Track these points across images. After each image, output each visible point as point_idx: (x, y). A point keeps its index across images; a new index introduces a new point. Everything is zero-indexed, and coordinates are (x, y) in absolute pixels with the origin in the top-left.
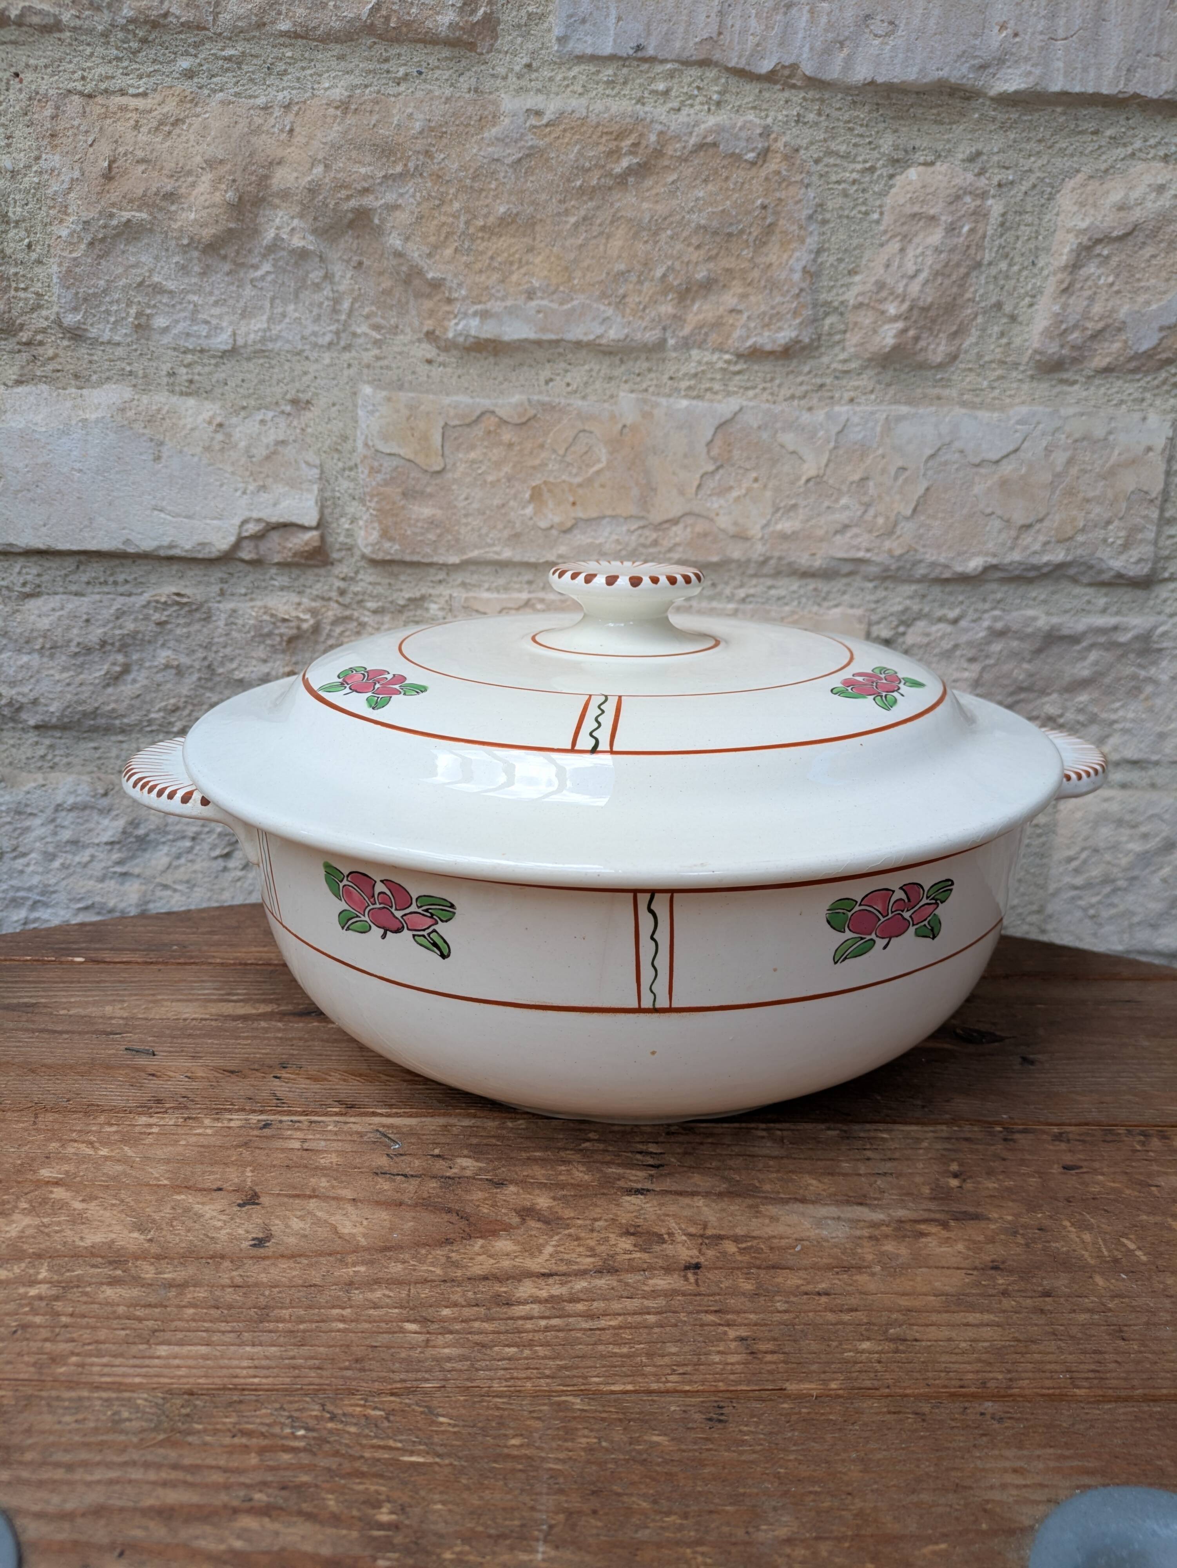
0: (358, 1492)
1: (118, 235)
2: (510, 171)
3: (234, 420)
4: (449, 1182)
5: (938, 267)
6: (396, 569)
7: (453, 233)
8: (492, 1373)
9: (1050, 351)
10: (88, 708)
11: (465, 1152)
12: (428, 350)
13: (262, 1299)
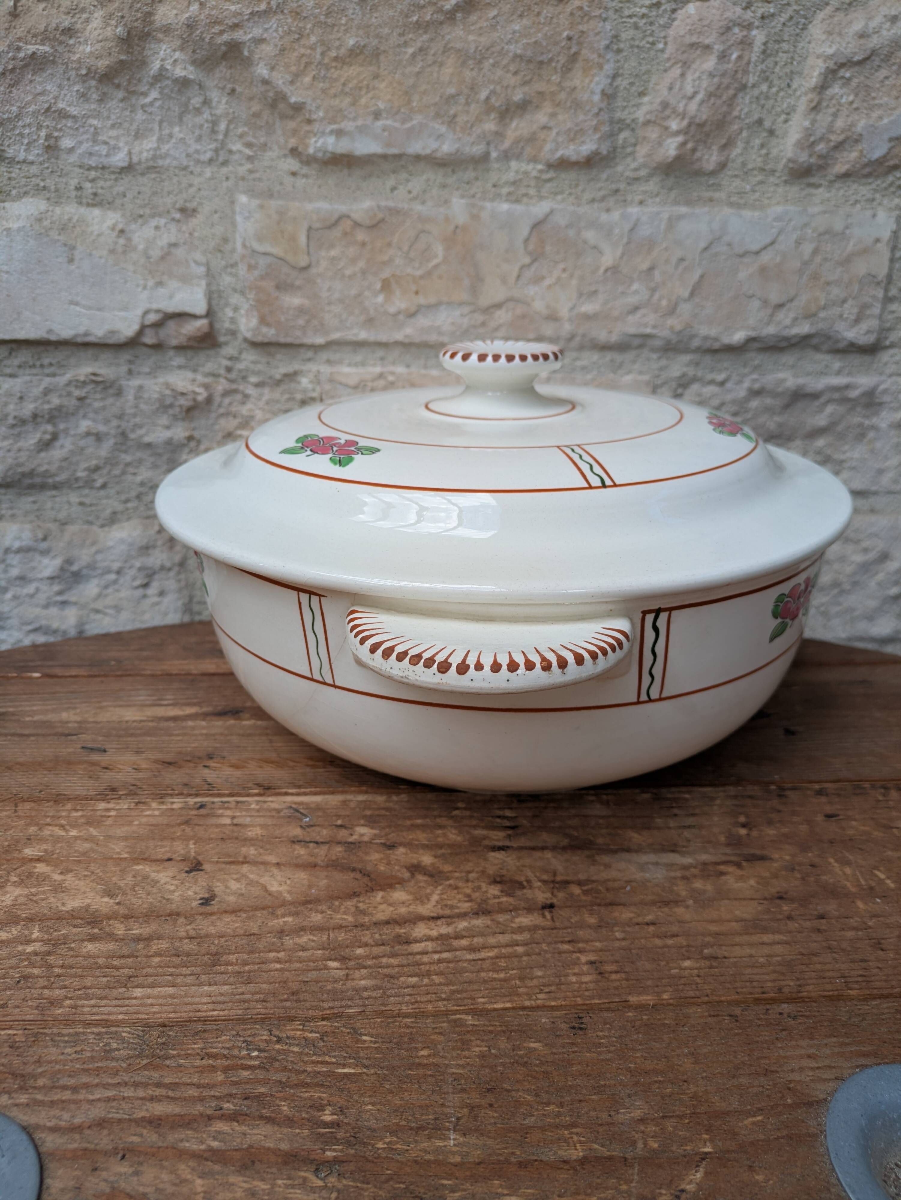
0: (305, 1099)
1: (26, 66)
2: (358, 8)
3: (133, 227)
4: (352, 846)
5: (712, 89)
6: (272, 350)
7: (311, 63)
8: (401, 999)
9: (801, 160)
10: (26, 469)
11: (362, 822)
12: (292, 164)
13: (212, 947)
